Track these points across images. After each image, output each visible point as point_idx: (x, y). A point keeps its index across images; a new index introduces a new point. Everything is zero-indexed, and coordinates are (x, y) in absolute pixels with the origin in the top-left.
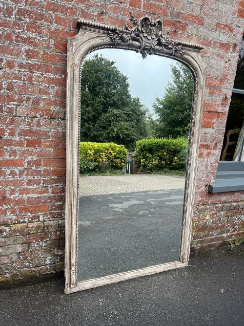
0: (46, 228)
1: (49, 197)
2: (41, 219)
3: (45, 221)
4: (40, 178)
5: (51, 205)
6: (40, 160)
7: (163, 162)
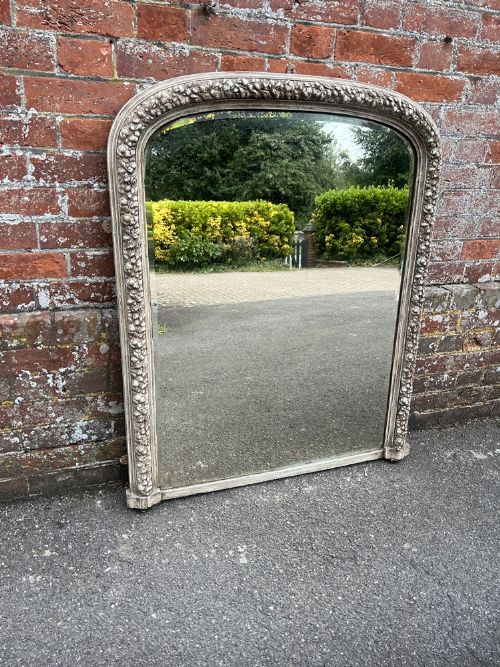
0: (60, 332)
1: (64, 229)
2: (44, 300)
3: (57, 309)
4: (19, 153)
5: (73, 255)
6: (13, 80)
7: (374, 240)
